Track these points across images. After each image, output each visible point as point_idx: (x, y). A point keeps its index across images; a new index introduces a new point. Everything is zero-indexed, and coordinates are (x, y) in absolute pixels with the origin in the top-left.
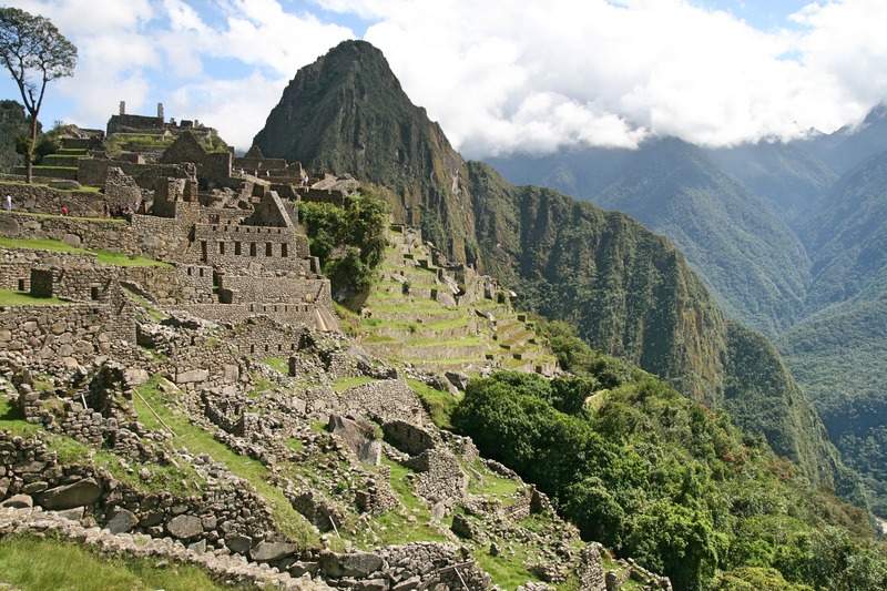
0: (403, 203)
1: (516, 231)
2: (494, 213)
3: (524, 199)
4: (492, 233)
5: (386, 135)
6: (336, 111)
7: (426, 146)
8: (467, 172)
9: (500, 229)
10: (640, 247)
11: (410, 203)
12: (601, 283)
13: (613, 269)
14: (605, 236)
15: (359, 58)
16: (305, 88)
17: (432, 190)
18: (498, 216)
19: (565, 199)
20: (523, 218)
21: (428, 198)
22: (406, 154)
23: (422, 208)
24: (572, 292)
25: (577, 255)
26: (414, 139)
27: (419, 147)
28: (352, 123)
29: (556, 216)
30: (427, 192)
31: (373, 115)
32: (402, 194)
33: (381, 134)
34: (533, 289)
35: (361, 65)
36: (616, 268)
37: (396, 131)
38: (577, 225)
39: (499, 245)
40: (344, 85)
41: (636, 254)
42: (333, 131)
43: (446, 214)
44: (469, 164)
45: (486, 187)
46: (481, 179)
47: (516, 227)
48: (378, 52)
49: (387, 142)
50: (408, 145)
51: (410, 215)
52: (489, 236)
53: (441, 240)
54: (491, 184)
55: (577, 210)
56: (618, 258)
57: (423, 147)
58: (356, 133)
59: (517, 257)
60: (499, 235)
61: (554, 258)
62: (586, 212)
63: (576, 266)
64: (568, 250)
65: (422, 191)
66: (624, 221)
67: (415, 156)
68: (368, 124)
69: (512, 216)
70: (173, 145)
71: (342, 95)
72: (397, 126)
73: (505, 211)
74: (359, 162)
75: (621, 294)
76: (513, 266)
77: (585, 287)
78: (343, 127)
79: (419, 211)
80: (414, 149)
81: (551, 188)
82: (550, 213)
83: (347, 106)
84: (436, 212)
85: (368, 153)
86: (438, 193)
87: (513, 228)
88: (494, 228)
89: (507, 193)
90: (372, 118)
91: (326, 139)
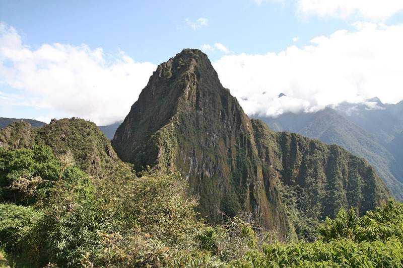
0: (226, 143)
1: (279, 158)
2: (268, 148)
3: (282, 139)
4: (267, 159)
5: (214, 101)
6: (184, 87)
7: (237, 109)
8: (252, 125)
9: (271, 157)
10: (350, 164)
11: (230, 145)
12: (331, 187)
13: (337, 178)
14: (330, 159)
15: (195, 57)
16: (162, 75)
17: (242, 136)
18: (270, 149)
19: (305, 139)
20: (282, 150)
21: (239, 140)
22: (226, 114)
23: (237, 147)
24: (316, 193)
25: (316, 170)
26: (230, 105)
27: (232, 109)
28: (195, 94)
29: (301, 149)
30: (239, 137)
31: (206, 90)
32: (225, 139)
33: (211, 101)
34: (292, 191)
35: (197, 61)
36: (339, 177)
37: (219, 100)
38: (313, 153)
39: (271, 166)
40: (189, 71)
41: (348, 169)
42: (184, 98)
43: (251, 151)
44: (252, 120)
45: (263, 134)
46: (259, 129)
47: (279, 155)
48: (205, 55)
49: (214, 107)
50: (227, 109)
51: (230, 151)
52: (265, 161)
54: (265, 132)
55: (312, 144)
56: (338, 171)
57: (235, 110)
58: (197, 100)
59: (281, 172)
60: (271, 160)
61: (303, 170)
62: (317, 146)
63: (315, 176)
64: (310, 168)
65: (236, 137)
66: (339, 150)
67: (231, 115)
68: (204, 95)
69: (276, 149)
71: (187, 77)
72: (219, 96)
73: (273, 146)
74: (200, 119)
75: (343, 193)
76: (279, 178)
77: (322, 189)
78: (189, 97)
79: (235, 149)
80: (230, 112)
81: (297, 133)
82: (298, 147)
83: (191, 83)
84: (245, 150)
85: (205, 113)
86: (245, 137)
87: (278, 156)
88: (268, 157)
89: (273, 136)
90: (206, 92)
91: (179, 104)
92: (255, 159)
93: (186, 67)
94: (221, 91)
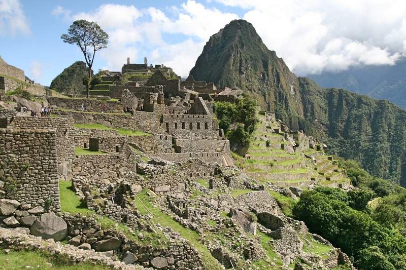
0: (265, 99)
1: (325, 113)
2: (313, 103)
3: (329, 95)
4: (313, 114)
5: (255, 66)
6: (230, 56)
7: (277, 70)
8: (298, 83)
9: (316, 111)
10: (397, 118)
11: (269, 100)
12: (375, 139)
13: (381, 131)
14: (376, 113)
15: (240, 28)
16: (214, 45)
17: (280, 93)
18: (316, 105)
19: (352, 94)
20: (329, 106)
21: (278, 97)
22: (266, 75)
23: (275, 103)
24: (358, 144)
25: (360, 124)
26: (270, 68)
27: (272, 71)
28: (238, 61)
29: (348, 104)
30: (277, 94)
31: (248, 57)
32: (264, 96)
33: (253, 66)
34: (336, 143)
35: (242, 32)
36: (384, 131)
37: (261, 64)
38: (359, 108)
39: (316, 120)
40: (233, 43)
41: (395, 123)
42: (229, 66)
43: (288, 105)
44: (299, 78)
45: (309, 90)
46: (306, 86)
47: (326, 110)
48: (250, 24)
49: (256, 70)
50: (267, 71)
51: (269, 106)
52: (311, 116)
53: (286, 118)
54: (311, 88)
55: (360, 100)
56: (384, 125)
57: (275, 72)
58: (241, 66)
59: (326, 126)
60: (316, 115)
61: (348, 125)
62: (364, 101)
63: (359, 129)
64: (355, 122)
65: (275, 94)
66: (387, 104)
67: (271, 76)
68: (246, 61)
69: (323, 105)
70: (152, 77)
71: (232, 47)
72: (261, 61)
73: (319, 102)
74: (242, 81)
75: (387, 145)
76: (324, 131)
77: (365, 141)
78: (234, 63)
79: (273, 104)
80: (270, 73)
81: (345, 89)
82: (344, 102)
83: (235, 53)
84: (282, 104)
85: (247, 75)
86: (283, 94)
87: (324, 111)
88: (313, 111)
89: (320, 93)
90: (248, 58)
91: (225, 70)
93: (231, 38)
94: (263, 56)
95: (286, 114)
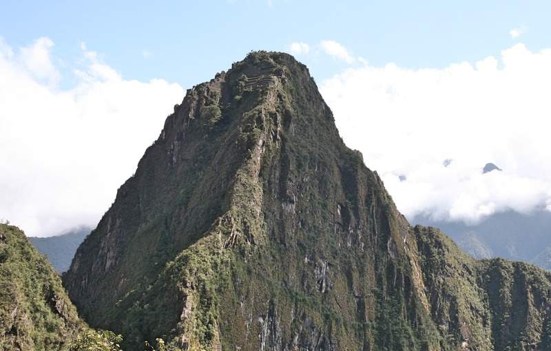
0: (350, 284)
1: (485, 324)
3: (491, 277)
4: (455, 326)
5: (322, 182)
6: (251, 144)
7: (379, 201)
8: (415, 241)
9: (464, 320)
11: (361, 288)
15: (278, 73)
16: (197, 114)
17: (390, 267)
18: (461, 301)
20: (492, 306)
21: (384, 279)
22: (351, 214)
23: (378, 296)
26: (362, 192)
27: (368, 203)
28: (276, 162)
29: (539, 301)
31: (305, 153)
32: (349, 275)
33: (316, 181)
35: (283, 81)
37: (336, 178)
39: (464, 344)
40: (262, 106)
43: (414, 305)
45: (442, 262)
46: (435, 250)
47: (484, 318)
48: (303, 68)
49: (324, 193)
50: (354, 199)
51: (361, 305)
52: (450, 331)
54: (449, 258)
57: (374, 200)
58: (283, 178)
60: (464, 331)
65: (376, 269)
67: (364, 215)
68: (299, 166)
69: (477, 302)
71: (260, 120)
72: (336, 170)
73: (469, 295)
74: (288, 224)
78: (262, 168)
79: (373, 299)
80: (362, 206)
81: (529, 262)
82: (531, 296)
83: (268, 136)
84: (399, 302)
85: (300, 209)
86: (399, 271)
87: (480, 319)
88: (456, 319)
89: (468, 270)
90: (305, 157)
91: (238, 187)
92: (424, 326)
93: (255, 97)
94: (341, 158)
95: (410, 331)
